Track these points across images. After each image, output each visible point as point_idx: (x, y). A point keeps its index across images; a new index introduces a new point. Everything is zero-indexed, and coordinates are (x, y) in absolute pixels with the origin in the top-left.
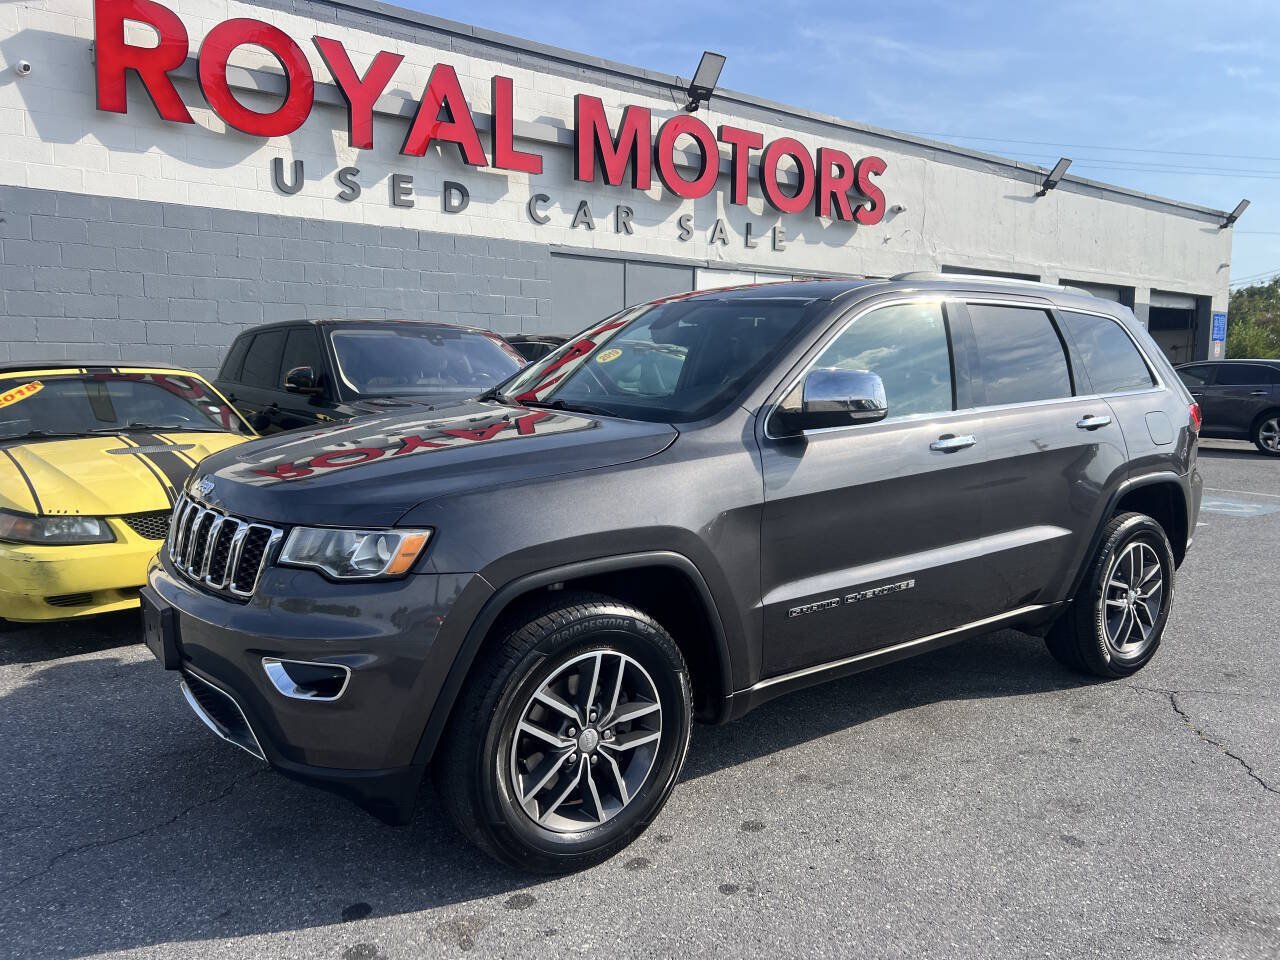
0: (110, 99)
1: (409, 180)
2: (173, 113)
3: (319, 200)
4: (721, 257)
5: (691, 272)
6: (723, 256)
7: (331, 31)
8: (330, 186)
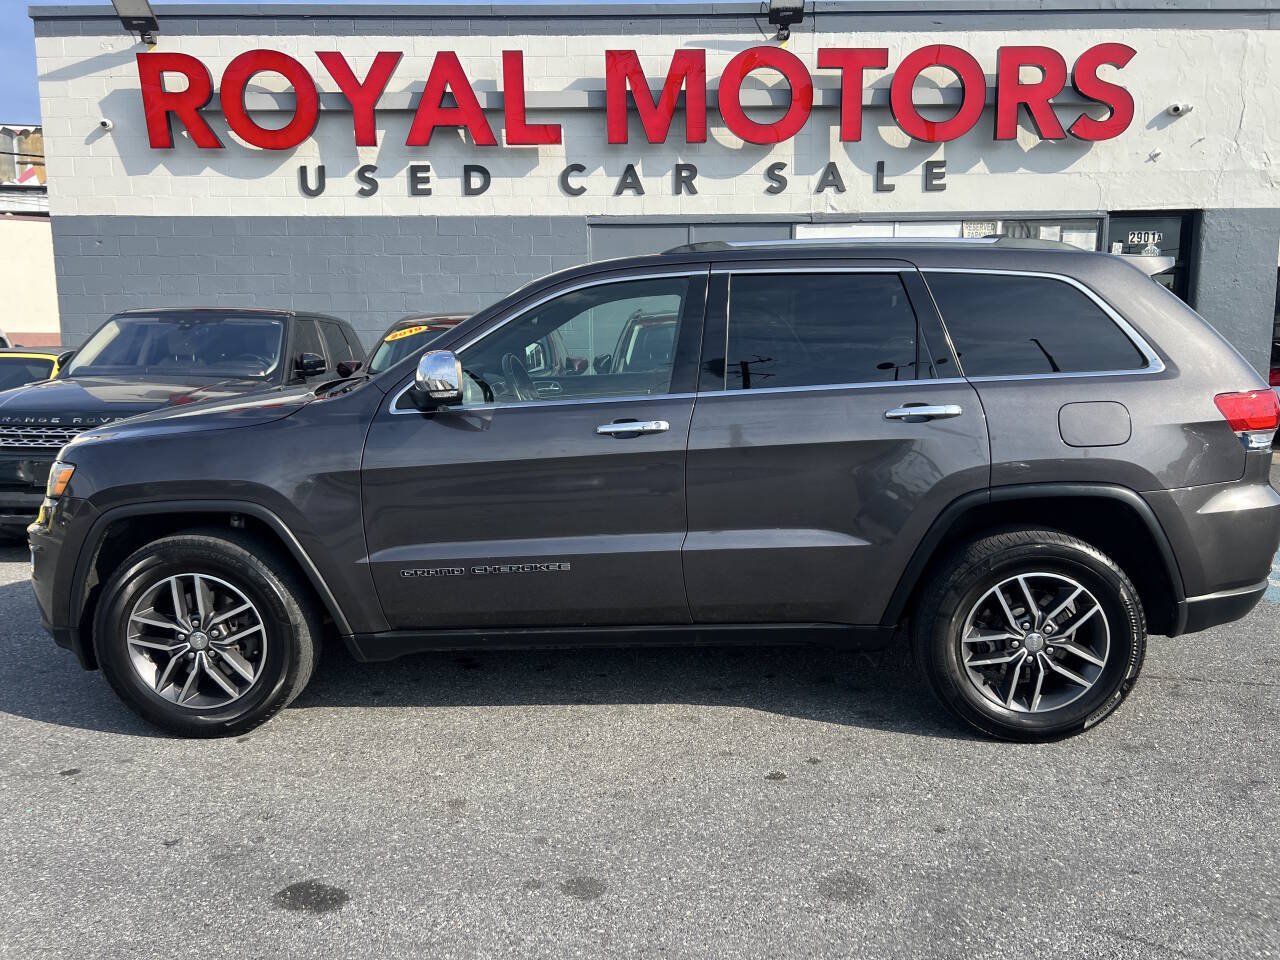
0: (161, 139)
1: (426, 169)
2: (209, 143)
3: (341, 199)
4: (833, 208)
5: (788, 229)
6: (835, 205)
7: (329, 43)
8: (352, 185)
